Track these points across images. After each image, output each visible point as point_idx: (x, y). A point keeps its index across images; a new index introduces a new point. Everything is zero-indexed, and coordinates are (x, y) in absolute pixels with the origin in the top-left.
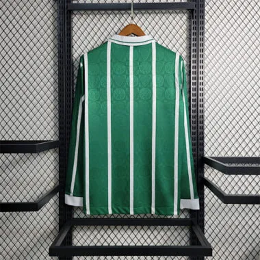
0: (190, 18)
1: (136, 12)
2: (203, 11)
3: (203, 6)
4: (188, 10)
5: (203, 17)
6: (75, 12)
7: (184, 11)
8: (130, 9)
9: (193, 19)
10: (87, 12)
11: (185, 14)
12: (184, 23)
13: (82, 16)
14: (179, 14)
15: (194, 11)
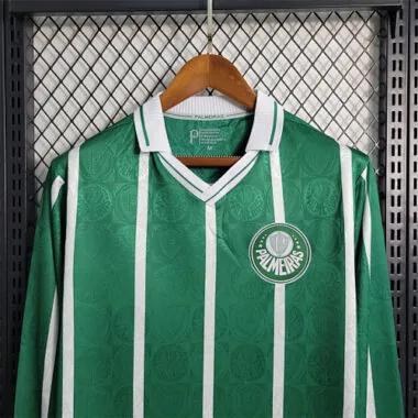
6: (39, 19)
9: (393, 37)
10: (74, 18)
11: (365, 23)
12: (365, 49)
13: (59, 29)
14: (348, 23)
15: (398, 14)
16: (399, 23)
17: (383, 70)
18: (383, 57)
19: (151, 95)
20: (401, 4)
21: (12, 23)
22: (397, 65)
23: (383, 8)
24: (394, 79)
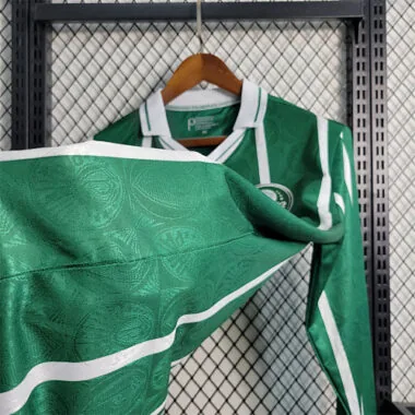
0: (348, 42)
1: (212, 24)
2: (381, 24)
3: (382, 11)
4: (343, 20)
5: (381, 38)
6: (57, 26)
7: (334, 23)
8: (194, 18)
9: (357, 43)
10: (88, 25)
11: (334, 31)
12: (334, 53)
13: (75, 35)
14: (320, 31)
15: (360, 24)
16: (361, 32)
17: (349, 70)
18: (349, 60)
19: (153, 90)
20: (362, 15)
21: (35, 29)
22: (361, 66)
23: (348, 19)
24: (358, 78)
